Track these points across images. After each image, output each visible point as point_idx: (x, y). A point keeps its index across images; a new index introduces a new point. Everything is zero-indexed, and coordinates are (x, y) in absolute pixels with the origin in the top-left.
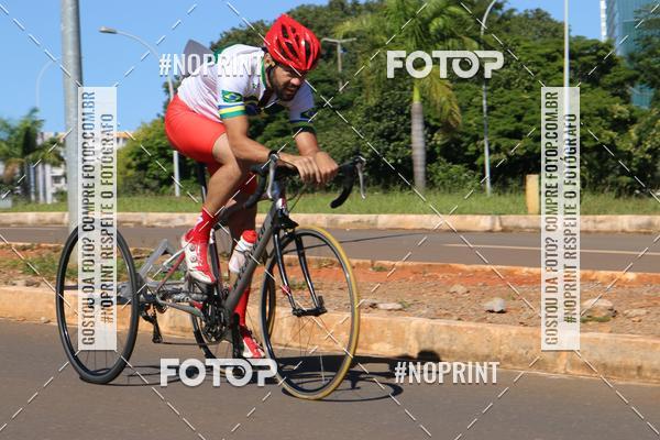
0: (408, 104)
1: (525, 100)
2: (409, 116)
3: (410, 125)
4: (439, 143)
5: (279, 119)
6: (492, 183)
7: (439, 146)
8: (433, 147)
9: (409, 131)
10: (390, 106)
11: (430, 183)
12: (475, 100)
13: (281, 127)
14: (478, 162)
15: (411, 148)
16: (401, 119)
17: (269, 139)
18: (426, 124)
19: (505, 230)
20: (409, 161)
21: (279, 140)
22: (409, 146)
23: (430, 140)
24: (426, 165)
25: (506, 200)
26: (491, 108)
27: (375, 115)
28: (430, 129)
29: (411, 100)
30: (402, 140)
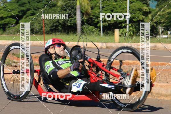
0: (75, 5)
1: (114, 5)
2: (76, 9)
3: (76, 12)
4: (85, 19)
5: (31, 9)
6: (103, 32)
7: (86, 20)
8: (83, 20)
9: (75, 15)
10: (69, 6)
11: (83, 32)
12: (98, 4)
13: (32, 12)
14: (98, 25)
15: (76, 20)
16: (73, 10)
17: (28, 16)
18: (81, 12)
19: (107, 48)
20: (75, 24)
21: (32, 17)
22: (75, 19)
23: (82, 17)
24: (81, 26)
25: (107, 38)
26: (103, 7)
27: (64, 9)
28: (82, 14)
29: (76, 4)
30: (73, 17)
